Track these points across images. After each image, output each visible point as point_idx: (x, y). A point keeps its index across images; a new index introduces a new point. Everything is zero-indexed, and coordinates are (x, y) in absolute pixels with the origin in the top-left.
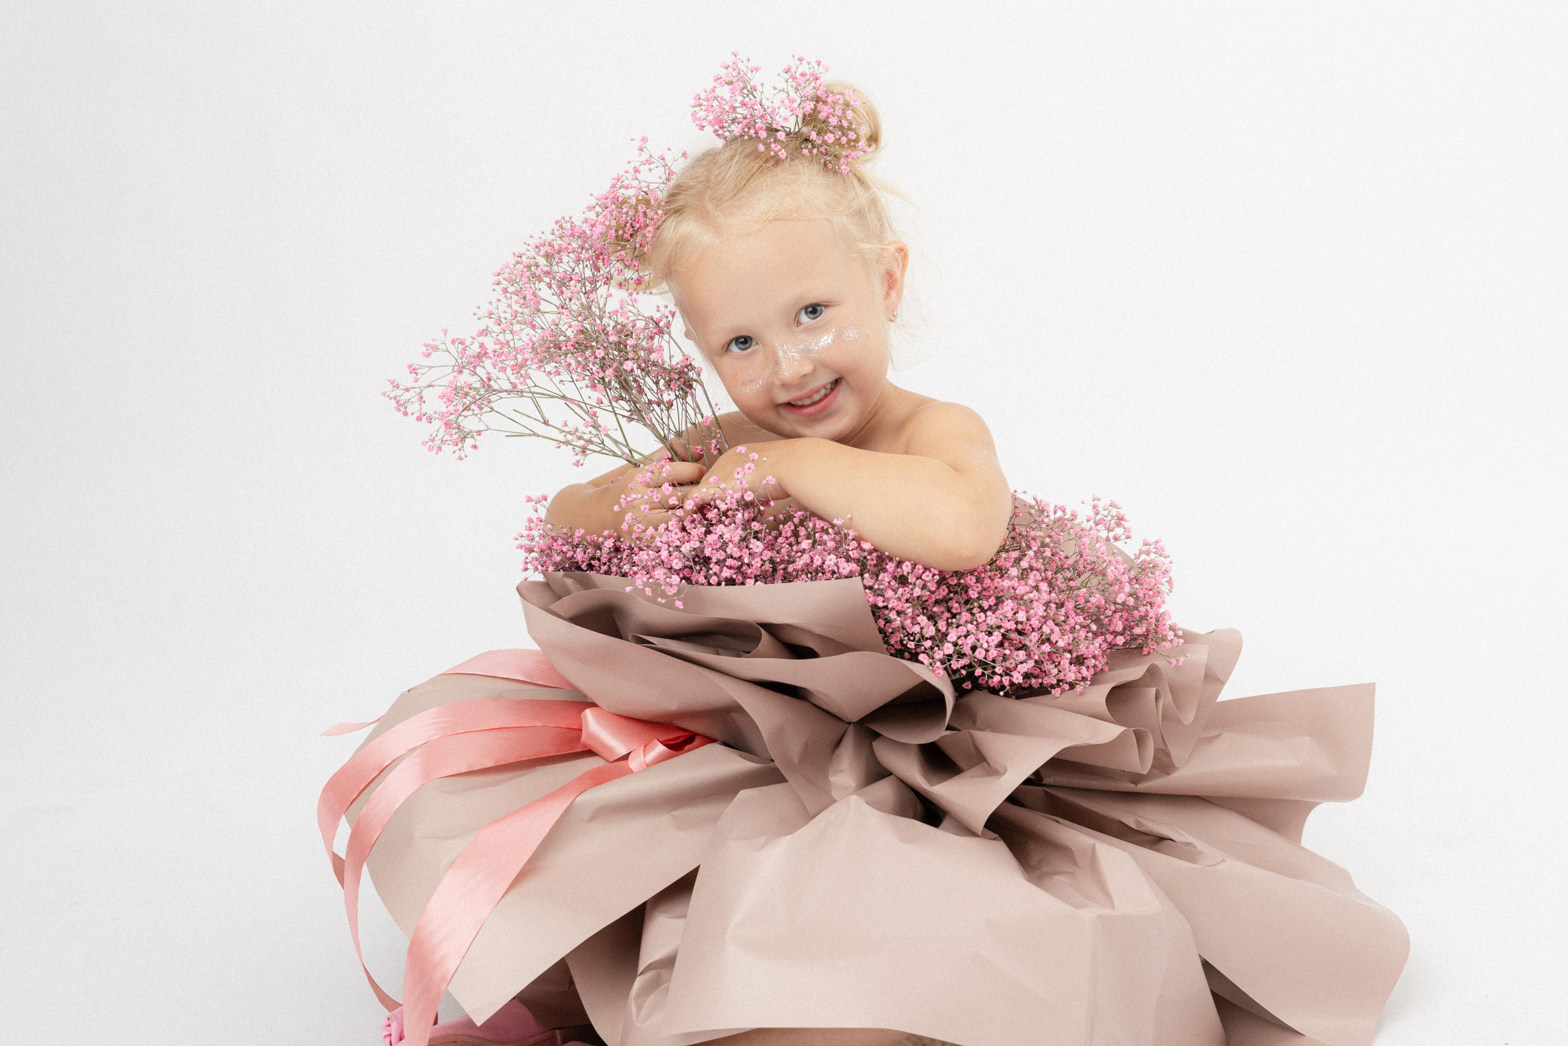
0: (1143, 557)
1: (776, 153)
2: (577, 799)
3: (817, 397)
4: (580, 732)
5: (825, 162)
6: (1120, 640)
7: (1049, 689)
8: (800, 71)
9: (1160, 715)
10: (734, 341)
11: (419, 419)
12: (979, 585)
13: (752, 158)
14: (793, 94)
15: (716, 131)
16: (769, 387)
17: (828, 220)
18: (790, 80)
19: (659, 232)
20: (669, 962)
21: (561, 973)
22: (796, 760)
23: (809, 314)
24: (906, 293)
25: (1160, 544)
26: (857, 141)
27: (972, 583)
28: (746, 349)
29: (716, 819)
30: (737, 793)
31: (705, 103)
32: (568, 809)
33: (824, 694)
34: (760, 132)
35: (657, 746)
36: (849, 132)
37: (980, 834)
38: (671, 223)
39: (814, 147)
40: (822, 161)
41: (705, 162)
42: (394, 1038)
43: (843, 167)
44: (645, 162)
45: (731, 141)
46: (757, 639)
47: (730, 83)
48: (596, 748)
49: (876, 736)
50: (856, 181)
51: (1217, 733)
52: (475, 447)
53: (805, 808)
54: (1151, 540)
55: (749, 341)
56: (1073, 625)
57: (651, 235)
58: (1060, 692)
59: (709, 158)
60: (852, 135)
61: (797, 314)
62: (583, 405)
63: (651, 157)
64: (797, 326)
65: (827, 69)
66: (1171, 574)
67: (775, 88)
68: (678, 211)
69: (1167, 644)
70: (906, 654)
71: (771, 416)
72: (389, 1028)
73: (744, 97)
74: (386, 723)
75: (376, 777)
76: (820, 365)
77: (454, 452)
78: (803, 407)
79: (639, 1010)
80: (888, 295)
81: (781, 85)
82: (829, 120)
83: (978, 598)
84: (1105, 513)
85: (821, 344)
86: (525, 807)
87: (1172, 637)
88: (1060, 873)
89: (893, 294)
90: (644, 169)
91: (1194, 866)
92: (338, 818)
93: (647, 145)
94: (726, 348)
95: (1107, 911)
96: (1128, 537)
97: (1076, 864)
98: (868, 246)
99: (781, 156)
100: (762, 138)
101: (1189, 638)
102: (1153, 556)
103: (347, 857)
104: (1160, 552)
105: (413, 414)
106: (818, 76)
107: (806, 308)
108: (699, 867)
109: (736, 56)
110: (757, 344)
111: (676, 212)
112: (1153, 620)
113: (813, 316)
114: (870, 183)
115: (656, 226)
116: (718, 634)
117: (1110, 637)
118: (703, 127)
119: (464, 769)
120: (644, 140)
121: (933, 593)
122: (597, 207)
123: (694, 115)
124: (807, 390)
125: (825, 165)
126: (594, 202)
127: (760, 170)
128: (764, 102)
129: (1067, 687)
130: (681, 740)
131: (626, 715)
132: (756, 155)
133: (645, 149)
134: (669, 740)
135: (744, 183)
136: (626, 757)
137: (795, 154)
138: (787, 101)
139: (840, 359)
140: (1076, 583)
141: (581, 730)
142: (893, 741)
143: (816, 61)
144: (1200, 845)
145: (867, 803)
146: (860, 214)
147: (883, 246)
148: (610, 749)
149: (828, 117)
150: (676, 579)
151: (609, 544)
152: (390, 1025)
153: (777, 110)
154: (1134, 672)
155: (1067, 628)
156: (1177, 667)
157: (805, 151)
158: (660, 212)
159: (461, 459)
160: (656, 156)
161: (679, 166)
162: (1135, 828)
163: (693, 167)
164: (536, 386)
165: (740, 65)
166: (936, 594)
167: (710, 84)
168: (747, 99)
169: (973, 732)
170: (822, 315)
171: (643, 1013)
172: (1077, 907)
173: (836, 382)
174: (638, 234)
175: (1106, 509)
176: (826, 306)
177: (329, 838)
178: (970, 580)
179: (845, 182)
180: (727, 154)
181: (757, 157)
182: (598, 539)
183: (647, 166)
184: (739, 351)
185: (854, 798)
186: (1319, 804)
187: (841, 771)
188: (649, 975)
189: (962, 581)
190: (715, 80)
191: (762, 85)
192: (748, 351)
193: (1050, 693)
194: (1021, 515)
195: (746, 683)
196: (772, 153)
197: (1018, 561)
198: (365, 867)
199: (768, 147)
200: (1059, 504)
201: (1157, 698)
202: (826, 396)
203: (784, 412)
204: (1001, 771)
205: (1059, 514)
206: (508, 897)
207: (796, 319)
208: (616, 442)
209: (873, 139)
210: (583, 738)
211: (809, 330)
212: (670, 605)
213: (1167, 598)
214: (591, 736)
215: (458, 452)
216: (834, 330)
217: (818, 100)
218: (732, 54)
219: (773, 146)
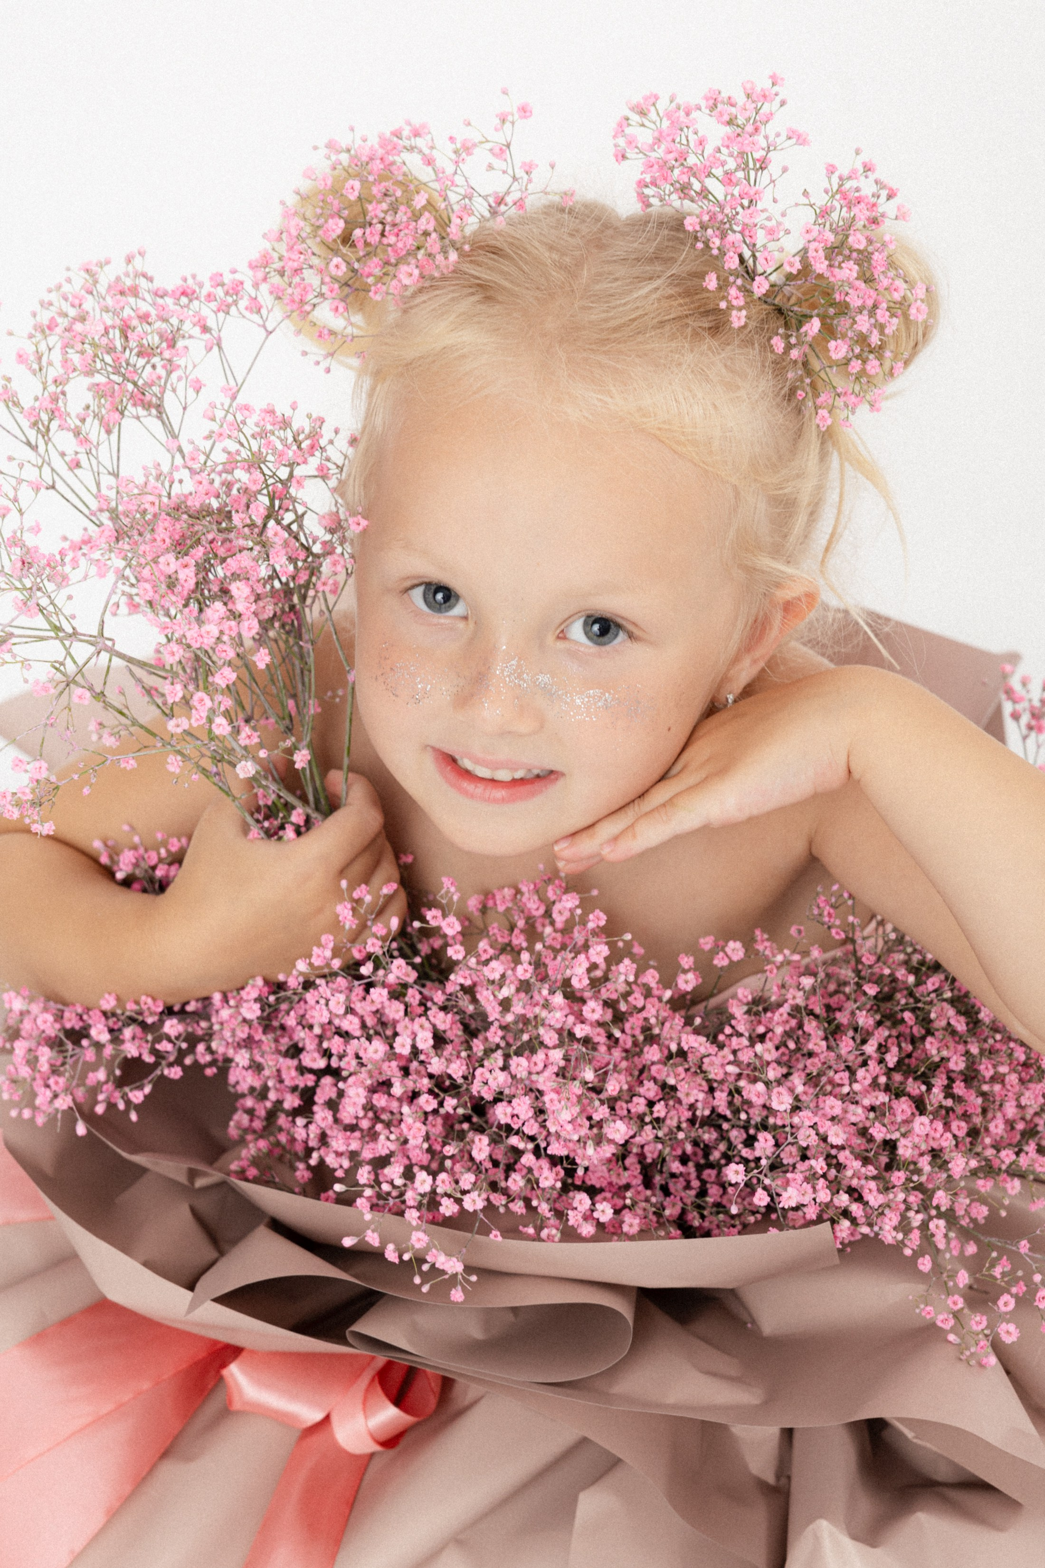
10: (423, 584)
13: (684, 291)
15: (642, 184)
23: (591, 631)
28: (438, 613)
31: (658, 118)
47: (730, 123)
61: (570, 618)
64: (556, 638)
67: (805, 193)
82: (857, 317)
90: (481, 156)
93: (520, 123)
94: (407, 588)
99: (732, 321)
107: (593, 617)
109: (774, 84)
113: (596, 639)
127: (680, 323)
133: (510, 126)
137: (758, 335)
165: (771, 106)
167: (694, 95)
173: (550, 773)
176: (631, 636)
181: (693, 295)
190: (708, 97)
191: (785, 170)
196: (723, 305)
199: (723, 285)
202: (520, 783)
207: (562, 627)
211: (571, 660)
218: (771, 77)
219: (733, 292)
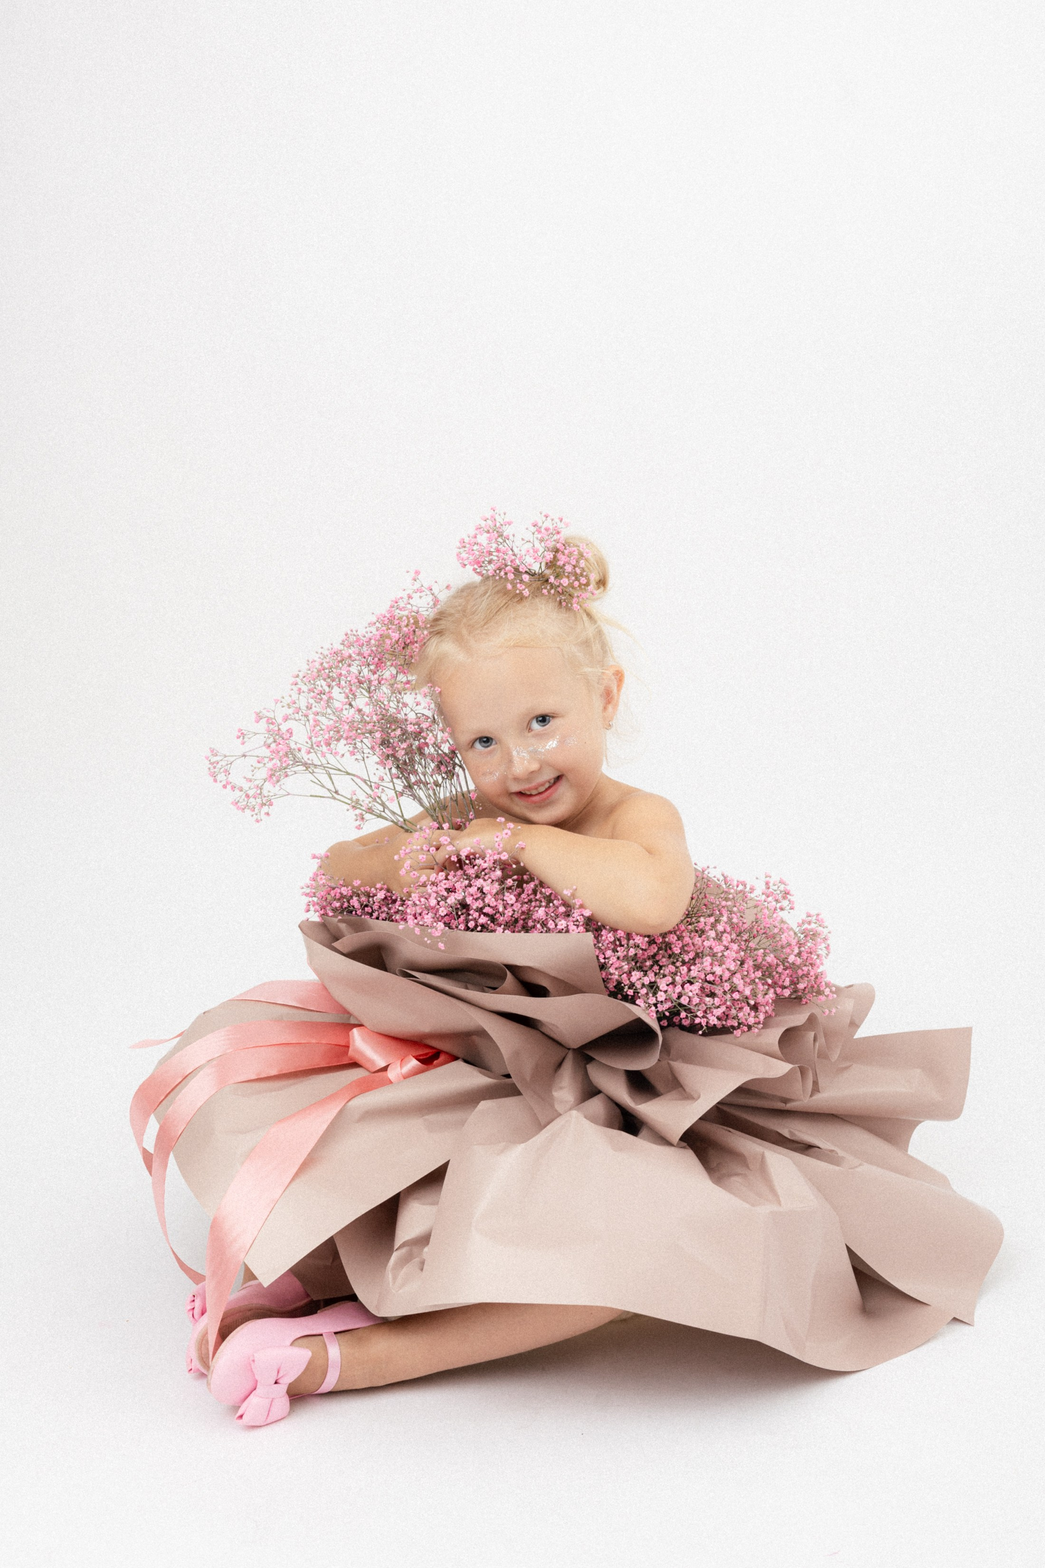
0: (806, 926)
1: (521, 593)
2: (350, 1103)
3: (542, 789)
4: (346, 1048)
5: (560, 600)
6: (787, 993)
7: (732, 1030)
8: (545, 526)
9: (816, 1051)
10: (478, 740)
11: (225, 787)
12: (680, 942)
13: (501, 594)
14: (537, 544)
15: (474, 570)
16: (504, 779)
17: (559, 648)
18: (536, 533)
19: (424, 648)
20: (424, 1240)
21: (329, 1250)
22: (528, 1078)
23: (539, 723)
24: (621, 707)
25: (820, 916)
26: (587, 584)
27: (674, 941)
28: (488, 746)
29: (463, 1123)
30: (478, 1103)
31: (468, 546)
32: (341, 1112)
33: (554, 1025)
34: (509, 574)
35: (412, 1060)
36: (581, 578)
37: (675, 1145)
38: (434, 641)
39: (552, 587)
40: (558, 599)
41: (465, 594)
42: (197, 1312)
43: (575, 605)
44: (416, 591)
45: (486, 578)
46: (503, 978)
47: (488, 532)
48: (361, 1061)
49: (590, 1059)
50: (585, 616)
51: (848, 1064)
52: (268, 814)
53: (537, 1119)
54: (813, 912)
55: (490, 741)
56: (753, 979)
57: (417, 650)
58: (740, 1033)
59: (467, 590)
60: (583, 580)
61: (529, 723)
62: (369, 783)
63: (422, 586)
64: (529, 732)
65: (567, 525)
66: (829, 942)
67: (523, 539)
68: (440, 633)
69: (823, 998)
70: (619, 996)
71: (505, 801)
72: (193, 1304)
73: (498, 545)
74: (187, 1038)
75: (180, 1083)
76: (544, 764)
77: (252, 816)
78: (531, 795)
79: (395, 1278)
80: (605, 708)
81: (528, 536)
82: (565, 567)
83: (681, 954)
84: (775, 888)
85: (547, 747)
86: (304, 1110)
87: (828, 993)
88: (737, 1174)
89: (610, 708)
90: (416, 596)
91: (837, 1168)
92: (149, 1116)
93: (419, 577)
94: (472, 745)
95: (775, 1208)
96: (792, 908)
97: (748, 1167)
98: (590, 670)
99: (525, 594)
100: (510, 579)
101: (838, 991)
102: (813, 926)
103: (155, 1150)
104: (820, 922)
105: (221, 782)
106: (559, 530)
107: (537, 718)
108: (449, 1161)
109: (494, 511)
110: (496, 743)
111: (437, 633)
112: (813, 978)
113: (543, 724)
114: (596, 618)
115: (422, 643)
116: (467, 971)
117: (779, 990)
118: (465, 565)
119: (254, 1077)
120: (417, 573)
121: (645, 950)
122: (377, 623)
123: (458, 555)
124: (534, 784)
125: (560, 602)
126: (374, 619)
127: (506, 605)
128: (514, 549)
129: (746, 1029)
130: (430, 1054)
131: (386, 1034)
132: (506, 592)
133: (417, 580)
134: (420, 1055)
135: (492, 615)
136: (385, 1069)
137: (536, 593)
138: (531, 551)
139: (562, 760)
140: (752, 944)
141: (348, 1047)
142: (606, 1065)
143: (559, 518)
144: (841, 1153)
145: (585, 1117)
146: (586, 643)
147: (604, 671)
148: (373, 1062)
149: (564, 565)
150: (441, 925)
151: (381, 895)
152: (194, 1301)
153: (524, 556)
154: (797, 1019)
155: (748, 980)
156: (829, 1016)
157: (545, 591)
158: (426, 632)
159: (257, 821)
160: (426, 585)
161: (443, 596)
162: (789, 1137)
163: (454, 597)
164: (328, 763)
165: (497, 517)
166: (648, 951)
167: (472, 532)
168: (501, 546)
169: (672, 1063)
170: (550, 724)
171: (399, 1280)
172: (753, 1205)
173: (558, 778)
174: (409, 647)
175: (775, 885)
176: (553, 717)
177: (139, 1135)
178: (672, 938)
179: (576, 617)
180: (482, 589)
181: (505, 594)
182: (370, 890)
183: (419, 594)
184: (483, 748)
185: (574, 1113)
186: (920, 1122)
187: (561, 1088)
188: (404, 1250)
189: (667, 940)
190: (477, 529)
191: (514, 535)
192: (489, 749)
193: (732, 1033)
194: (712, 886)
195: (492, 1014)
196: (518, 592)
197: (713, 926)
198: (171, 1156)
199: (514, 586)
200: (741, 879)
201: (815, 1040)
202: (550, 787)
203: (516, 799)
204: (695, 1096)
205: (741, 887)
206: (293, 1185)
207: (528, 726)
208: (394, 813)
209: (602, 583)
210: (351, 1052)
211: (539, 736)
212: (433, 947)
213: (825, 961)
214: (357, 1051)
215: (254, 815)
216: (558, 737)
217: (557, 551)
218: (492, 509)
219: (518, 585)
